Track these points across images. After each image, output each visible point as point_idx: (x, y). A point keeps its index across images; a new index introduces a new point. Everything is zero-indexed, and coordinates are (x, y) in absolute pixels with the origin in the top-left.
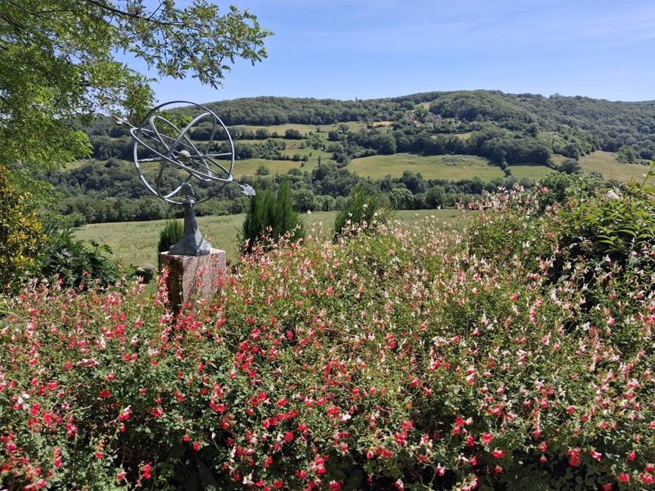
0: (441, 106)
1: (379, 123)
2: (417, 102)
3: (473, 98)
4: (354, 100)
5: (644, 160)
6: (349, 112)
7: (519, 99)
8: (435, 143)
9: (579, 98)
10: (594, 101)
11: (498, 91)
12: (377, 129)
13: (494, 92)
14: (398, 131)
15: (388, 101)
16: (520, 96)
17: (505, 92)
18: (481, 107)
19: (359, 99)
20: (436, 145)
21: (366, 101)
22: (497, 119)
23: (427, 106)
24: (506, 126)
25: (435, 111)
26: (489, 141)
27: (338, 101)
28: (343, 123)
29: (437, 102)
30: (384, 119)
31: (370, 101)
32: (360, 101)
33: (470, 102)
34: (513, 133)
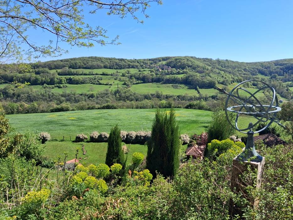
0: (171, 62)
1: (144, 70)
2: (160, 61)
3: (184, 60)
4: (133, 59)
5: (254, 87)
6: (131, 64)
7: (203, 60)
8: (168, 78)
9: (227, 60)
10: (233, 62)
11: (194, 57)
12: (143, 72)
13: (192, 57)
14: (152, 73)
15: (148, 60)
16: (203, 59)
17: (197, 57)
18: (187, 63)
19: (135, 59)
20: (169, 79)
21: (138, 60)
22: (194, 68)
23: (164, 63)
24: (197, 72)
25: (168, 65)
26: (191, 78)
27: (126, 59)
28: (128, 69)
29: (168, 61)
30: (146, 68)
31: (140, 60)
32: (136, 60)
33: (183, 61)
34: (201, 75)
